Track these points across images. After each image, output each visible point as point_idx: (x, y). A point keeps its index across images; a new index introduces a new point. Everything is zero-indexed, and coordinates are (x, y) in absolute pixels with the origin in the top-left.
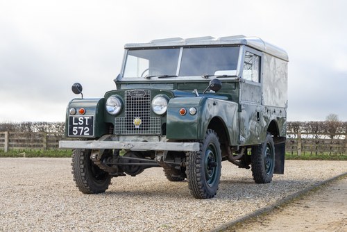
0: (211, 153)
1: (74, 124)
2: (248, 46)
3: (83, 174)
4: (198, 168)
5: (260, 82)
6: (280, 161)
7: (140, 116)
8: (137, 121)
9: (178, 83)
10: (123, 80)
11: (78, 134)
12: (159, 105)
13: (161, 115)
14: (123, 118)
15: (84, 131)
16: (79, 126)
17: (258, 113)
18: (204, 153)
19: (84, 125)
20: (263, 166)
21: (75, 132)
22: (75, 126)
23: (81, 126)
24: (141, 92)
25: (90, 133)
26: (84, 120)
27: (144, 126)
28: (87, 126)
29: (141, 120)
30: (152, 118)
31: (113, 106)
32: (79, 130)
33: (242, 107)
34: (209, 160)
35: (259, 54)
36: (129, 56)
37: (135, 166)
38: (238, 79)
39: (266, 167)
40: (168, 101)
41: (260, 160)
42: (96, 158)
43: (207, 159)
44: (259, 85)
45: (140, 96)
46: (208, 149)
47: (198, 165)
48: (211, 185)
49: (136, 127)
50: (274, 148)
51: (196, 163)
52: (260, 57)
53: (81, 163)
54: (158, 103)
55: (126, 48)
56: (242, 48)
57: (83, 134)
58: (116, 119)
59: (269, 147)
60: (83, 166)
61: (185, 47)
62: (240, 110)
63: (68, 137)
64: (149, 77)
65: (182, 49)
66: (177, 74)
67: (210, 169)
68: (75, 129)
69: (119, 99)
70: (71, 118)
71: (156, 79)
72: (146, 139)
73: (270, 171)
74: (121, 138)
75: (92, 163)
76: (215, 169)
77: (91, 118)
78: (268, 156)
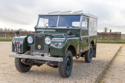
0: (69, 59)
1: (15, 47)
2: (84, 15)
3: (19, 66)
4: (63, 67)
6: (94, 53)
7: (40, 44)
8: (39, 46)
10: (38, 27)
11: (17, 51)
13: (48, 45)
14: (34, 45)
15: (19, 50)
16: (17, 48)
17: (87, 40)
19: (19, 48)
20: (89, 57)
21: (15, 50)
22: (15, 48)
24: (41, 35)
25: (21, 51)
26: (19, 46)
27: (42, 49)
28: (20, 48)
29: (41, 46)
30: (45, 46)
31: (30, 40)
32: (17, 50)
33: (81, 39)
34: (68, 62)
36: (40, 18)
38: (80, 29)
39: (90, 57)
40: (51, 39)
41: (88, 55)
42: (23, 61)
43: (66, 62)
44: (88, 29)
45: (41, 36)
46: (67, 58)
47: (63, 66)
48: (68, 72)
49: (39, 49)
50: (92, 50)
51: (62, 65)
52: (88, 19)
53: (18, 62)
54: (47, 39)
55: (39, 16)
56: (81, 16)
57: (18, 51)
58: (31, 45)
60: (19, 63)
61: (60, 15)
63: (12, 52)
64: (47, 27)
65: (59, 16)
66: (57, 26)
67: (68, 66)
68: (15, 49)
69: (32, 37)
70: (14, 45)
71: (49, 27)
72: (43, 53)
73: (91, 58)
74: (34, 53)
75: (22, 63)
76: (70, 66)
77: (21, 45)
78: (90, 53)
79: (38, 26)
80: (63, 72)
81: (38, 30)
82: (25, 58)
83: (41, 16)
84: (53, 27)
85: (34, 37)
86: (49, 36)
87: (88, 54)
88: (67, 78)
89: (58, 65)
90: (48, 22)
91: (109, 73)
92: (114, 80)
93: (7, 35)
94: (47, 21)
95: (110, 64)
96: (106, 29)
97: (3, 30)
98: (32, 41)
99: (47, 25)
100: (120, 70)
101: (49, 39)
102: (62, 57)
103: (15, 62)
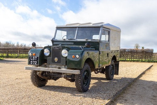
1: (31, 59)
2: (104, 27)
3: (35, 80)
4: (80, 81)
5: (109, 41)
7: (57, 57)
8: (56, 59)
9: (75, 42)
11: (33, 64)
12: (64, 53)
13: (65, 57)
14: (51, 58)
15: (35, 63)
16: (33, 60)
17: (108, 54)
18: (82, 74)
19: (35, 60)
20: (110, 73)
22: (32, 60)
23: (34, 60)
24: (58, 47)
25: (37, 63)
26: (35, 58)
27: (59, 62)
30: (62, 58)
31: (47, 53)
32: (33, 62)
33: (101, 52)
35: (109, 30)
36: (58, 30)
37: (56, 77)
38: (99, 41)
42: (39, 74)
44: (109, 42)
45: (58, 49)
46: (85, 71)
48: (86, 86)
51: (79, 79)
52: (109, 31)
53: (34, 75)
55: (56, 28)
56: (101, 28)
57: (34, 64)
58: (48, 58)
59: (112, 66)
61: (79, 27)
62: (100, 54)
63: (28, 64)
64: (64, 40)
65: (77, 28)
66: (75, 38)
67: (85, 80)
68: (31, 62)
69: (49, 49)
70: (30, 57)
71: (67, 40)
72: (60, 66)
73: (113, 75)
74: (50, 66)
75: (37, 76)
76: (88, 80)
77: (38, 57)
78: (112, 69)
79: (55, 39)
80: (80, 85)
81: (55, 43)
82: (41, 71)
83: (58, 28)
84: (71, 39)
85: (51, 49)
86: (67, 48)
87: (109, 70)
88: (84, 92)
89: (75, 78)
90: (66, 35)
91: (130, 90)
92: (134, 95)
93: (19, 51)
94: (65, 33)
95: (134, 81)
96: (137, 47)
97: (15, 46)
98: (49, 53)
99: (65, 38)
100: (143, 88)
101: (67, 51)
102: (79, 69)
103: (30, 76)
